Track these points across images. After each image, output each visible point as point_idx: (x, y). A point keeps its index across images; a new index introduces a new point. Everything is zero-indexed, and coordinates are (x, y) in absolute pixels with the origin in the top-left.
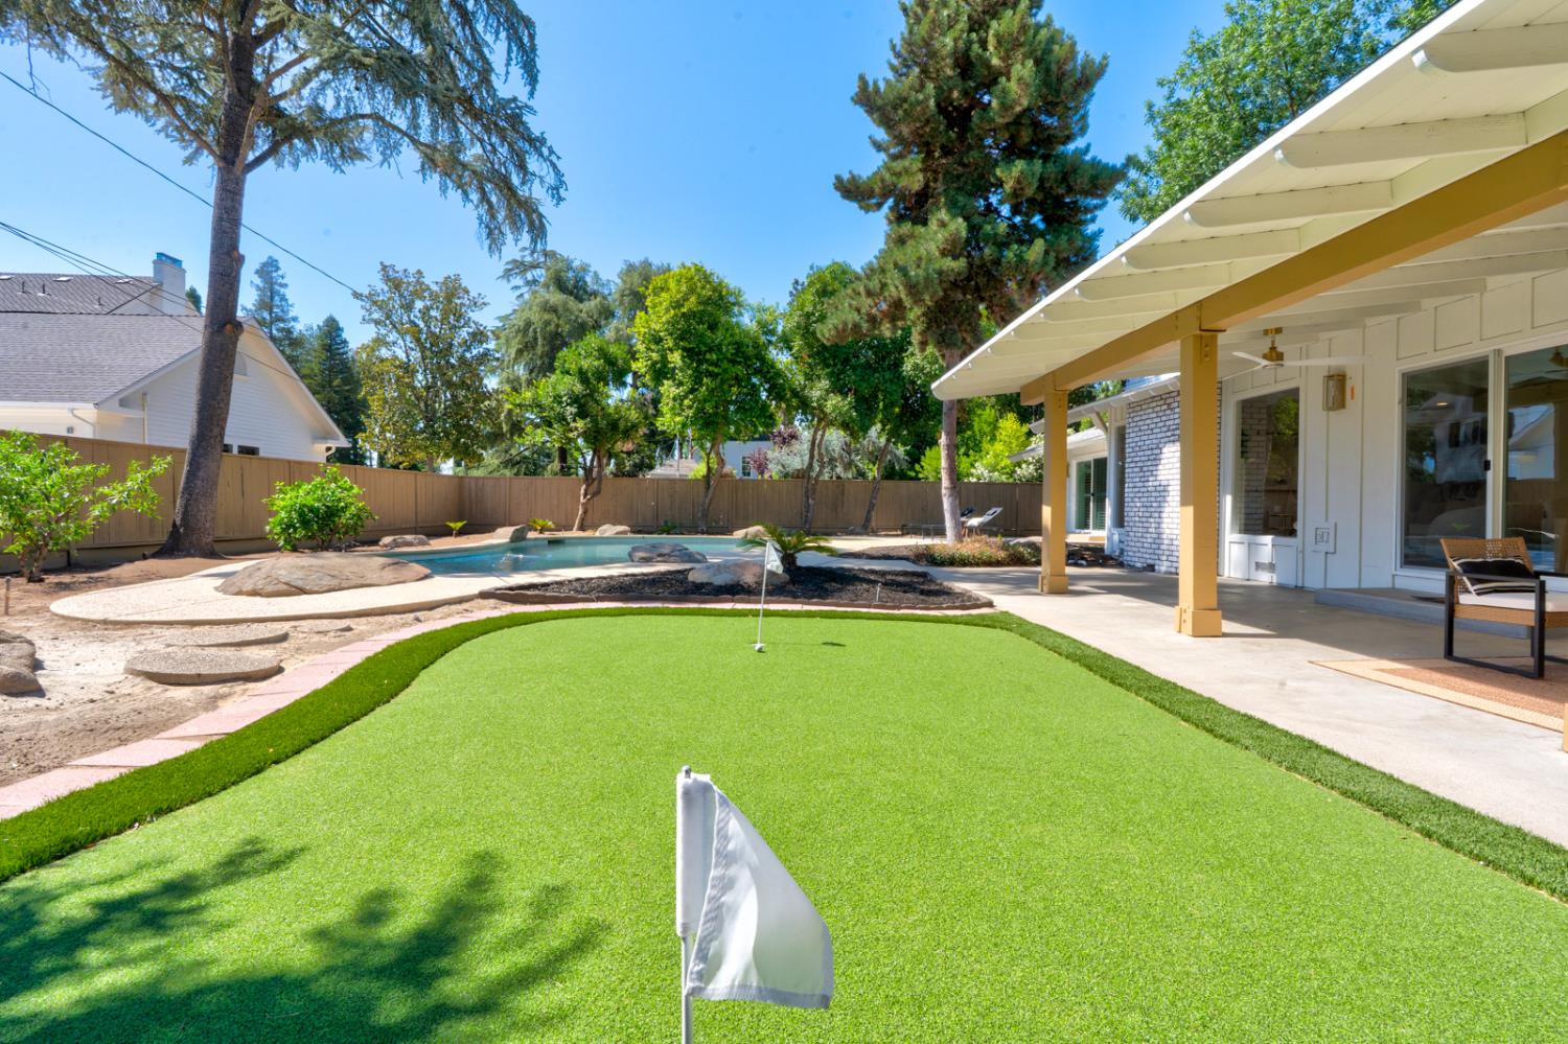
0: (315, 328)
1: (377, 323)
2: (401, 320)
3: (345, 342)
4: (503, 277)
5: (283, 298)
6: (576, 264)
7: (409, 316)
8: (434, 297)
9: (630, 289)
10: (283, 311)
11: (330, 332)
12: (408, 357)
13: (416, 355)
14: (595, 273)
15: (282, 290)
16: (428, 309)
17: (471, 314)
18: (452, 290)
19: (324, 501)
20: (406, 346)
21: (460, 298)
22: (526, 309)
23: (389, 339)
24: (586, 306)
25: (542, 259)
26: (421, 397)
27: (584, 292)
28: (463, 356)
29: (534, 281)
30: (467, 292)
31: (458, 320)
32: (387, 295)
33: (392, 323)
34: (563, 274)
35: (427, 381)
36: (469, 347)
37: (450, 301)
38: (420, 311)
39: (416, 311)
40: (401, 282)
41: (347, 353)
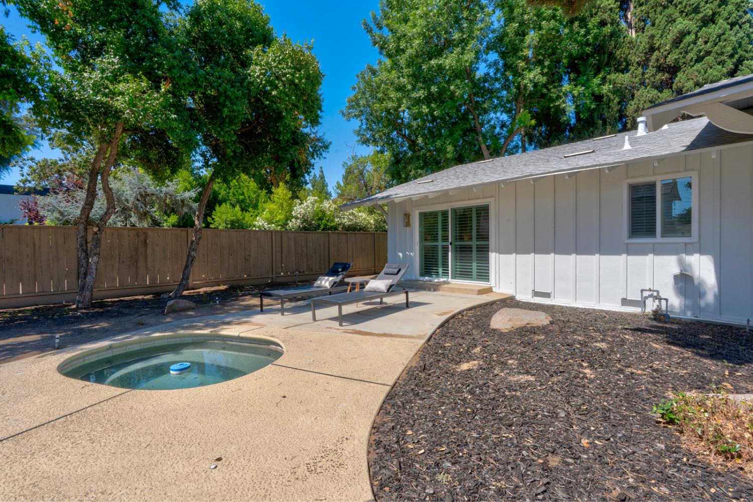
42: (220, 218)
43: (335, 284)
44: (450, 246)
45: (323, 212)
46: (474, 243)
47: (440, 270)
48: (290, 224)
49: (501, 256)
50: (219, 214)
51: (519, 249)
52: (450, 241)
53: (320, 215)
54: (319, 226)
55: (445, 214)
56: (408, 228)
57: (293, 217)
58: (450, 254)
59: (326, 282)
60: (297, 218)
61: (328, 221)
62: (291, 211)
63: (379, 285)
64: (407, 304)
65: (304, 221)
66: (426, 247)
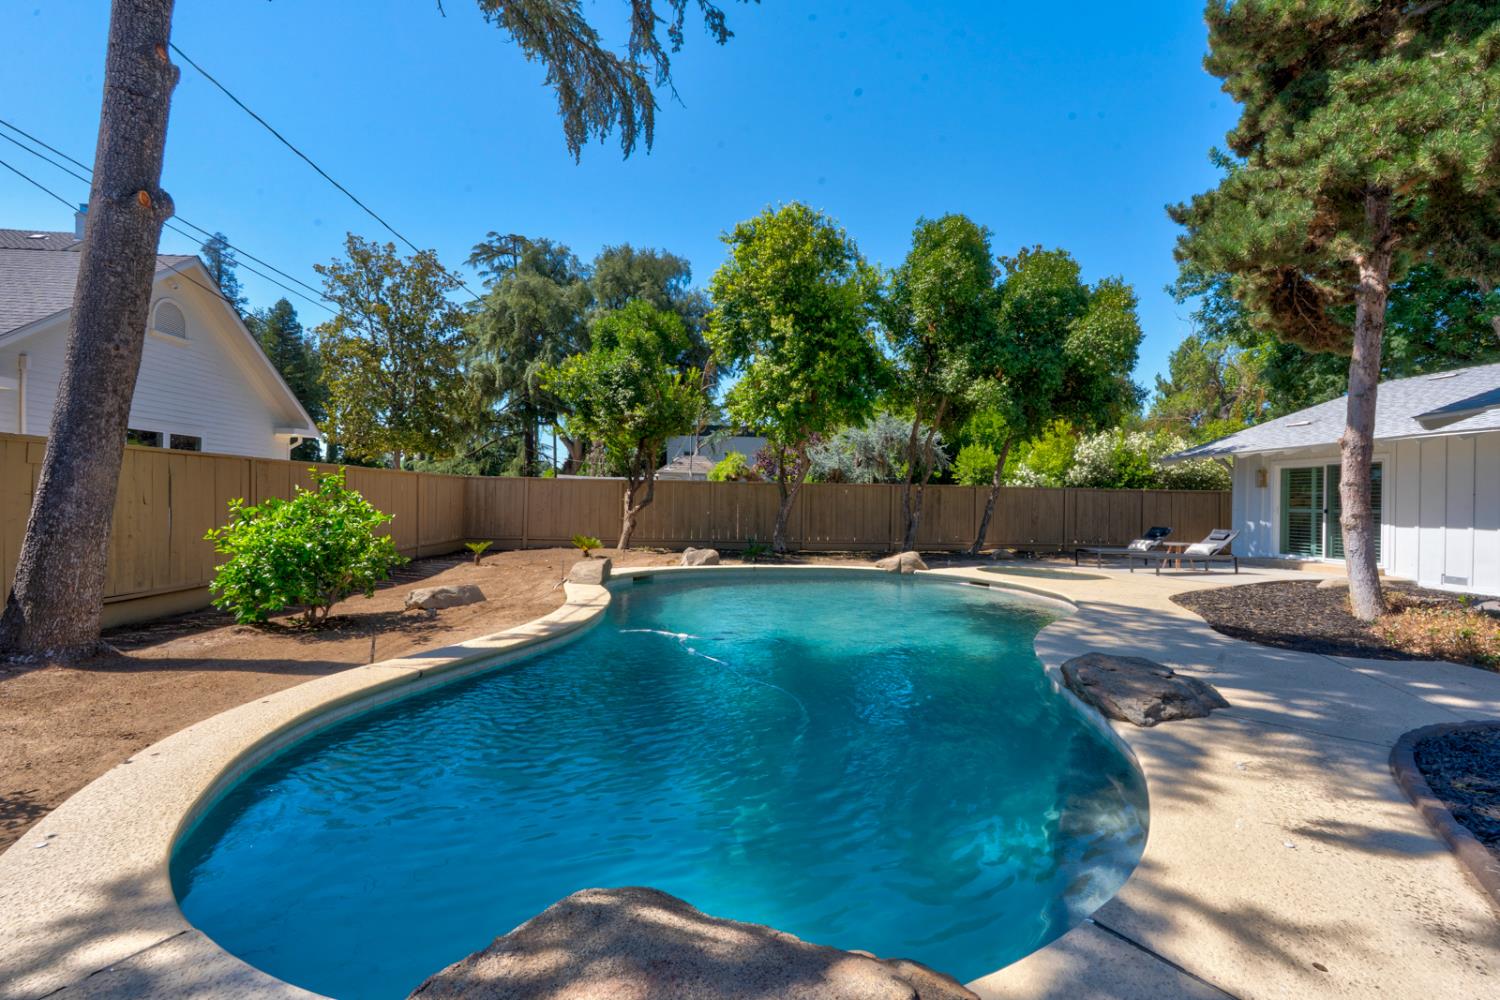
0: (266, 311)
1: (341, 301)
2: (367, 298)
3: (299, 327)
4: (470, 262)
5: (232, 278)
6: (555, 246)
7: (377, 295)
8: (406, 273)
9: (613, 274)
10: (231, 292)
11: (282, 317)
12: (374, 338)
13: (383, 337)
14: (574, 256)
15: (231, 269)
16: (398, 286)
17: (445, 294)
18: (427, 265)
19: (319, 537)
20: (372, 327)
21: (434, 275)
22: (498, 294)
23: (354, 319)
24: (567, 291)
25: (511, 245)
26: (389, 384)
27: (564, 277)
28: (435, 340)
29: (502, 268)
30: (442, 269)
31: (431, 300)
32: (353, 270)
33: (357, 301)
34: (541, 257)
35: (396, 366)
36: (442, 330)
37: (423, 279)
38: (388, 289)
39: (384, 289)
40: (370, 256)
41: (301, 338)
42: (966, 465)
43: (1151, 548)
44: (1325, 515)
45: (1129, 454)
47: (1313, 547)
48: (1072, 474)
49: (1398, 529)
50: (964, 460)
51: (1422, 520)
52: (1325, 507)
53: (1122, 459)
54: (1120, 475)
56: (1263, 489)
57: (1075, 463)
58: (1324, 525)
59: (1142, 545)
60: (1082, 464)
61: (1137, 468)
62: (1073, 453)
63: (1202, 548)
64: (1236, 573)
65: (1095, 469)
66: (1292, 516)
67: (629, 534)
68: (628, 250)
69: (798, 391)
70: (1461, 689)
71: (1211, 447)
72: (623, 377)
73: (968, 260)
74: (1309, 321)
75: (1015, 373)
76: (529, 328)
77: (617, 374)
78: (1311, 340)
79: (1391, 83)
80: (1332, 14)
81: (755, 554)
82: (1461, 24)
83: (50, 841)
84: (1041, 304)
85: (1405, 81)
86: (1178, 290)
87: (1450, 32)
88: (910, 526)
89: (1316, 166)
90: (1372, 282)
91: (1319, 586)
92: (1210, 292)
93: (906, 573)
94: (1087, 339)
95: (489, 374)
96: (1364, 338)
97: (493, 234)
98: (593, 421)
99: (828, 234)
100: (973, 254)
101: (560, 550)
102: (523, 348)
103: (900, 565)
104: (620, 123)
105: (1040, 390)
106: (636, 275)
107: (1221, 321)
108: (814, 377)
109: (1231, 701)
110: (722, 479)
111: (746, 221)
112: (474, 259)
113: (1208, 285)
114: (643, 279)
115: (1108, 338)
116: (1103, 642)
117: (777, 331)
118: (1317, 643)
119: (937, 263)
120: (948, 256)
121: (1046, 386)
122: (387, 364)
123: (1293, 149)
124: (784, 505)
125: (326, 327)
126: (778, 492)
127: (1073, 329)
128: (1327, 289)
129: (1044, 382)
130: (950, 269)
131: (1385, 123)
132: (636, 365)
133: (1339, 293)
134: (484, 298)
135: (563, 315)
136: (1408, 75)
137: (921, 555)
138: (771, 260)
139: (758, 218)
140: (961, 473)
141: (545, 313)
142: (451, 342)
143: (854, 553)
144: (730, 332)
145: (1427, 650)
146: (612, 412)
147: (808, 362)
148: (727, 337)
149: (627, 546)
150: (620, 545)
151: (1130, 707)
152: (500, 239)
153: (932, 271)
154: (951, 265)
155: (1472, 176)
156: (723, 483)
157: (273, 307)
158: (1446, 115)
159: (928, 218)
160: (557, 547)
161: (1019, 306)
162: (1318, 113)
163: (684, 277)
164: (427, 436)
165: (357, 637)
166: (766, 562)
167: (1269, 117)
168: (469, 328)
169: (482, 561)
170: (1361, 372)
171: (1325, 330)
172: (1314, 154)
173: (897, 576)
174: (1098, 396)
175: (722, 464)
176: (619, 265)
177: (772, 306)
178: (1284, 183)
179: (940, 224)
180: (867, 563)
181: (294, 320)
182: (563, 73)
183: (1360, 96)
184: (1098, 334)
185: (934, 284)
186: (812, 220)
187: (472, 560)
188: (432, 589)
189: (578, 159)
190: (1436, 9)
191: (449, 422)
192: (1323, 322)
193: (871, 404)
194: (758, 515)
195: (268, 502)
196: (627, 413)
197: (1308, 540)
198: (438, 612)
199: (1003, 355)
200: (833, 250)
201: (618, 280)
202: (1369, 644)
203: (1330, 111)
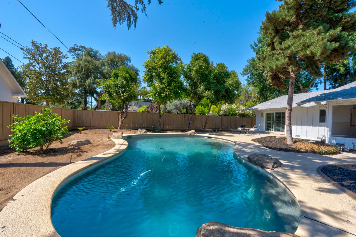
1: (29, 59)
2: (38, 59)
3: (13, 65)
4: (69, 52)
6: (94, 50)
7: (41, 58)
8: (50, 53)
9: (110, 59)
11: (7, 61)
12: (40, 70)
13: (43, 70)
14: (100, 53)
16: (48, 56)
17: (62, 60)
18: (57, 51)
19: (46, 126)
20: (39, 67)
21: (59, 54)
22: (78, 61)
23: (34, 64)
24: (98, 62)
25: (81, 48)
26: (44, 83)
27: (97, 58)
28: (59, 72)
29: (78, 54)
30: (62, 53)
31: (58, 61)
32: (33, 50)
33: (35, 59)
34: (90, 52)
35: (47, 78)
36: (62, 69)
37: (56, 55)
38: (45, 57)
39: (43, 56)
40: (39, 47)
41: (13, 68)
42: (198, 110)
43: (242, 129)
44: (274, 123)
45: (232, 109)
46: (281, 122)
47: (272, 129)
48: (220, 113)
50: (197, 109)
52: (274, 121)
53: (230, 110)
54: (230, 113)
55: (273, 113)
56: (262, 117)
58: (274, 125)
59: (240, 129)
60: (222, 111)
61: (233, 112)
62: (220, 108)
63: (253, 129)
64: (259, 135)
65: (225, 112)
66: (267, 123)
67: (121, 125)
68: (114, 53)
69: (166, 91)
70: (317, 158)
71: (252, 108)
72: (121, 85)
73: (205, 63)
74: (278, 83)
75: (215, 90)
76: (87, 71)
77: (119, 85)
78: (278, 87)
79: (301, 35)
80: (289, 20)
81: (155, 131)
82: (313, 25)
83: (4, 229)
84: (220, 75)
85: (303, 36)
86: (243, 74)
87: (310, 27)
88: (189, 124)
89: (288, 51)
90: (293, 76)
91: (276, 137)
92: (249, 75)
93: (193, 135)
94: (230, 83)
95: (75, 82)
96: (291, 87)
97: (76, 45)
98: (112, 96)
99: (174, 54)
100: (206, 62)
101: (102, 129)
102: (85, 76)
103: (191, 133)
104: (127, 20)
105: (220, 94)
106: (117, 60)
107: (251, 81)
108: (171, 88)
109: (283, 163)
110: (141, 112)
111: (154, 49)
112: (70, 51)
113: (249, 73)
114: (119, 61)
115: (234, 83)
116: (247, 151)
117: (162, 76)
118: (284, 149)
119: (199, 64)
120: (201, 62)
121: (221, 93)
122: (43, 78)
123: (283, 46)
124: (160, 119)
125: (24, 66)
126: (158, 116)
127: (227, 81)
128: (282, 76)
129: (220, 92)
130: (201, 65)
131: (300, 44)
132: (125, 83)
133: (284, 77)
134: (73, 62)
135: (97, 68)
136: (304, 34)
137: (195, 131)
138: (161, 59)
139: (157, 49)
140: (196, 112)
141: (91, 67)
142: (64, 73)
143: (177, 130)
144: (149, 76)
145: (305, 151)
146: (118, 94)
147: (169, 84)
148: (148, 77)
149: (120, 128)
150: (118, 128)
151: (269, 166)
152: (78, 46)
153: (197, 65)
154: (201, 64)
155: (317, 56)
156: (141, 113)
157: (4, 59)
158: (312, 43)
159: (195, 53)
160: (101, 129)
161: (215, 75)
162: (287, 40)
163: (129, 61)
164: (57, 98)
165: (60, 155)
166: (157, 133)
167: (276, 39)
168: (69, 69)
169: (82, 132)
170: (290, 94)
171: (281, 85)
172: (286, 48)
173: (190, 136)
174: (231, 96)
175: (141, 108)
176: (112, 57)
177: (161, 70)
178: (280, 53)
179: (197, 54)
180: (180, 133)
181: (11, 63)
182: (112, 5)
183: (295, 37)
184: (232, 82)
185: (198, 68)
186: (170, 50)
187: (79, 132)
188: (77, 141)
189: (115, 28)
190: (307, 22)
191: (63, 94)
192: (281, 83)
193: (182, 95)
194: (153, 121)
195: (27, 116)
196: (122, 95)
197: (270, 128)
198: (81, 147)
199: (212, 86)
200: (175, 58)
201: (112, 60)
202: (294, 150)
203: (289, 40)
